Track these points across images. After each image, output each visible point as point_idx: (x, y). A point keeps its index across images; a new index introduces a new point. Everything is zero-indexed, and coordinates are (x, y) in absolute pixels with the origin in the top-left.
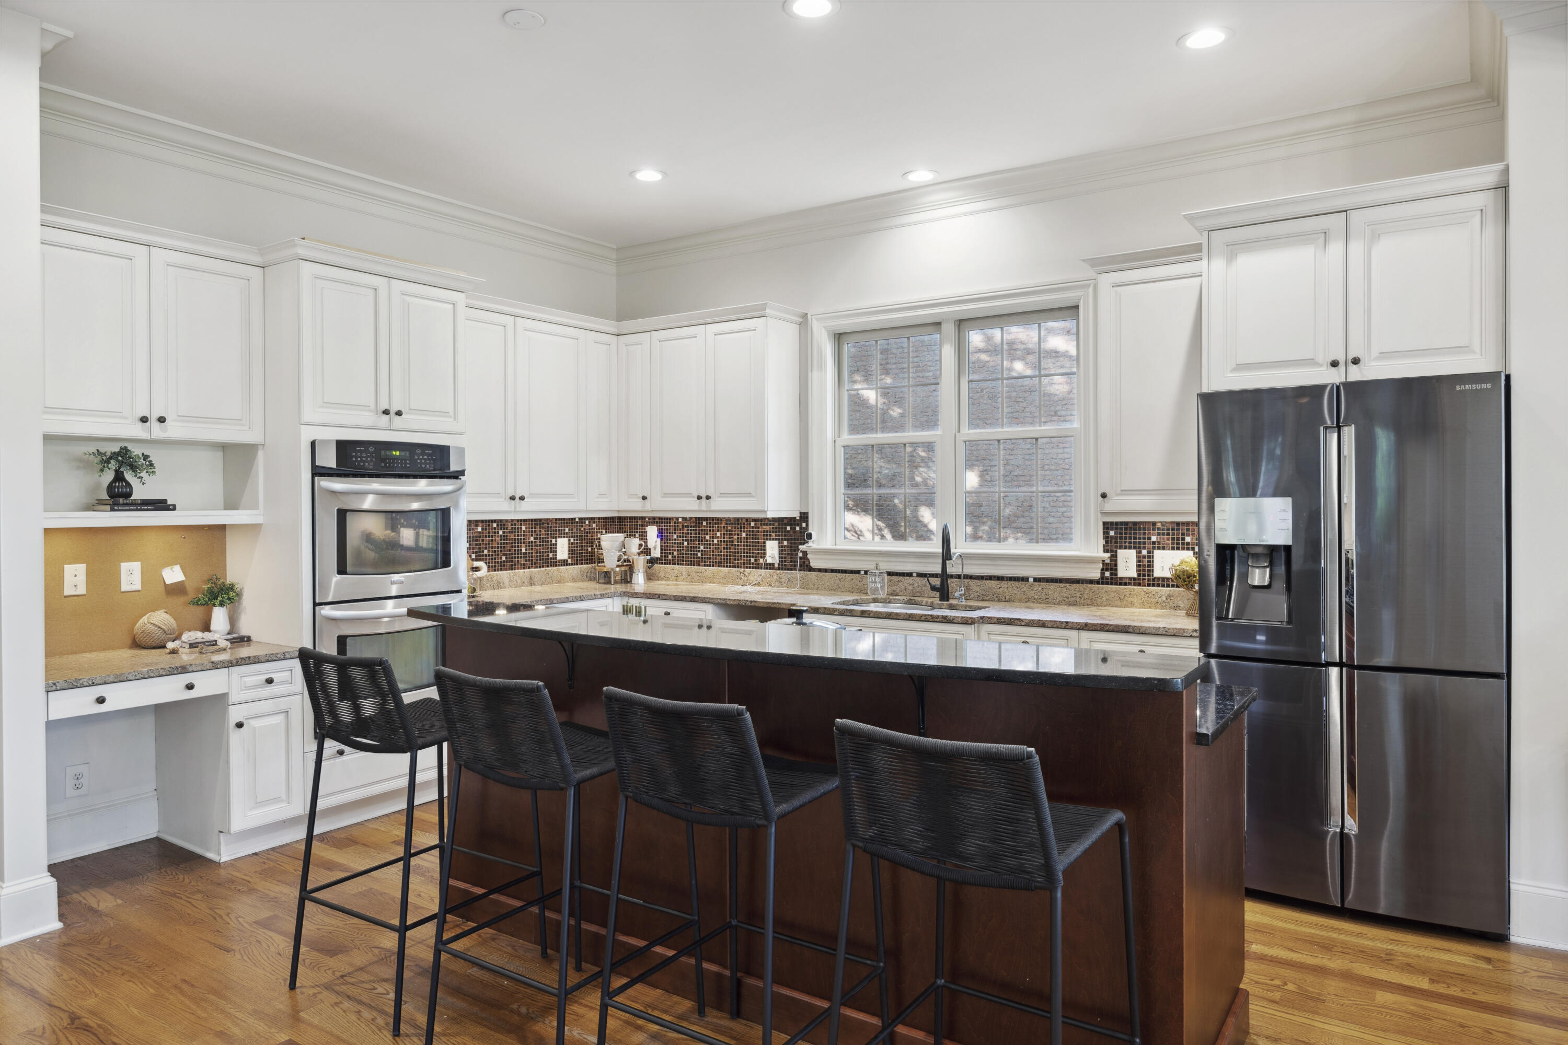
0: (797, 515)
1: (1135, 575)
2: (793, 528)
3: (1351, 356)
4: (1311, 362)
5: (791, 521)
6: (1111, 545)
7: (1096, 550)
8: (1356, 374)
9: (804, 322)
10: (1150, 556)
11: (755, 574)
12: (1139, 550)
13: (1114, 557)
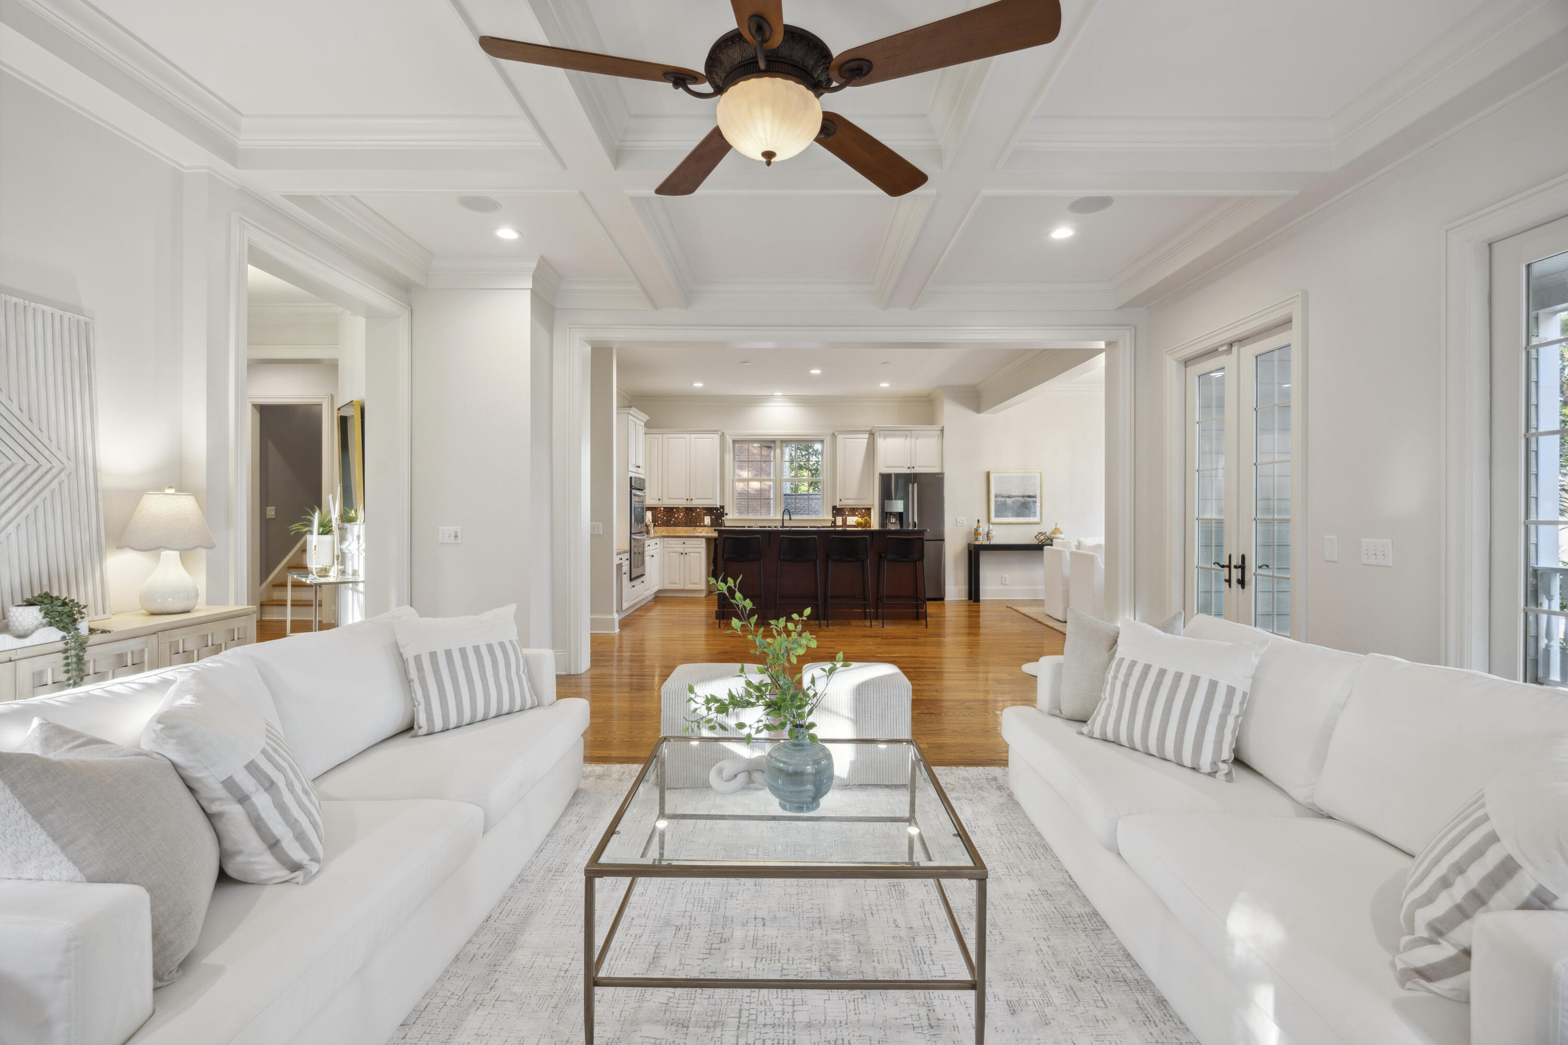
0: (718, 506)
1: (841, 524)
2: (717, 511)
3: (912, 466)
4: (903, 467)
5: (716, 509)
6: (834, 516)
7: (830, 517)
8: (913, 471)
9: (723, 436)
10: (846, 519)
11: (700, 529)
12: (842, 516)
13: (835, 520)
